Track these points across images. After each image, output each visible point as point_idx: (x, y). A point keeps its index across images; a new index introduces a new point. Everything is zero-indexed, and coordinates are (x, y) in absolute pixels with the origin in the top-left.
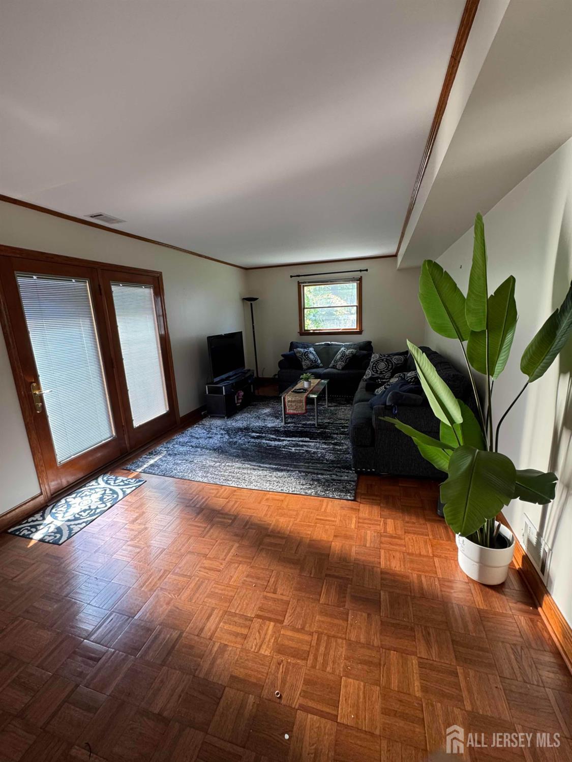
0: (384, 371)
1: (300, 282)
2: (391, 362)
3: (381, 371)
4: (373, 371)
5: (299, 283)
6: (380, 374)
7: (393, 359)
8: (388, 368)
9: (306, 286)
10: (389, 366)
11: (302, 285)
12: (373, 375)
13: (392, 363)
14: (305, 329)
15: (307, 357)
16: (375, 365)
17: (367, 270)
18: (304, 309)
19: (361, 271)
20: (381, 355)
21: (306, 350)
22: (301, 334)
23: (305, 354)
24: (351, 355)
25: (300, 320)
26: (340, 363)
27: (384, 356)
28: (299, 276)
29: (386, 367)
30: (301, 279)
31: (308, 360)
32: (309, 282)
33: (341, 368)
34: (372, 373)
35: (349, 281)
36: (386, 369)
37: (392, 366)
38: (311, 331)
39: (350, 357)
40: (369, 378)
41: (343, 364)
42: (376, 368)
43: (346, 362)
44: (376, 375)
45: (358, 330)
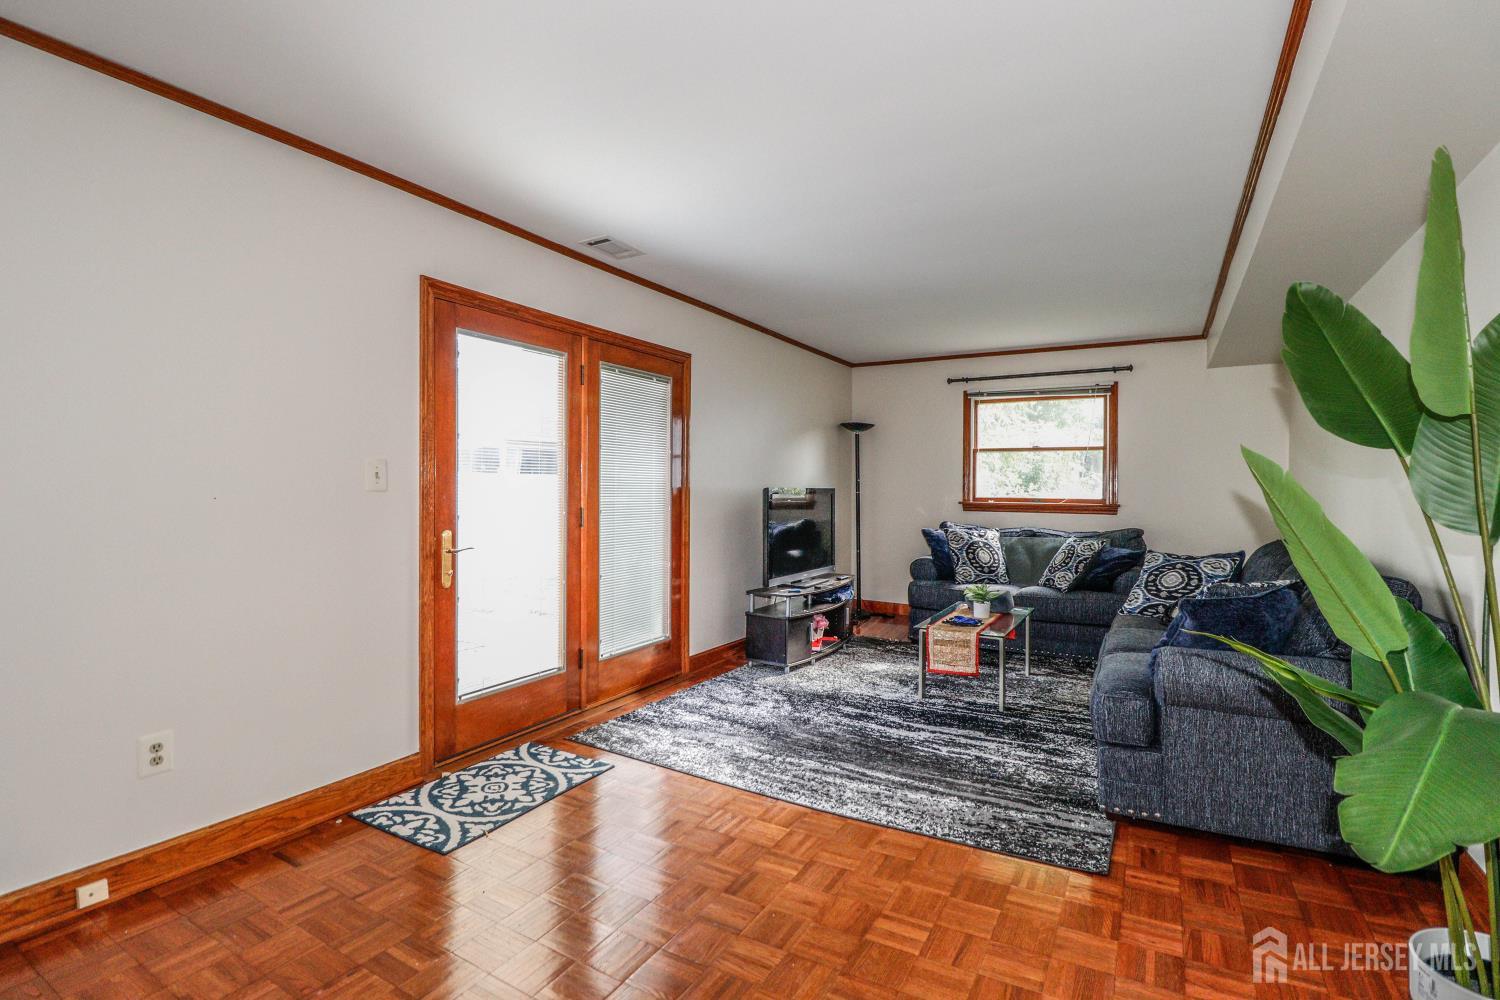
0: (1176, 591)
1: (970, 392)
2: (1197, 571)
3: (1169, 592)
4: (1149, 591)
5: (967, 396)
6: (1166, 598)
7: (1202, 565)
8: (1188, 584)
9: (983, 402)
11: (973, 399)
12: (1148, 600)
13: (1199, 574)
14: (977, 496)
15: (971, 556)
16: (1153, 577)
17: (1130, 368)
18: (975, 451)
19: (1115, 370)
20: (1170, 555)
21: (976, 539)
22: (967, 506)
23: (969, 548)
24: (1088, 554)
25: (965, 475)
26: (1062, 574)
27: (1179, 557)
28: (967, 380)
29: (1182, 583)
30: (972, 387)
31: (972, 564)
32: (989, 394)
33: (1064, 586)
34: (1145, 595)
35: (1086, 391)
36: (1184, 588)
37: (1200, 580)
38: (990, 502)
39: (1085, 559)
40: (1139, 606)
41: (1071, 576)
42: (1156, 585)
43: (1076, 572)
44: (1156, 601)
45: (1107, 503)
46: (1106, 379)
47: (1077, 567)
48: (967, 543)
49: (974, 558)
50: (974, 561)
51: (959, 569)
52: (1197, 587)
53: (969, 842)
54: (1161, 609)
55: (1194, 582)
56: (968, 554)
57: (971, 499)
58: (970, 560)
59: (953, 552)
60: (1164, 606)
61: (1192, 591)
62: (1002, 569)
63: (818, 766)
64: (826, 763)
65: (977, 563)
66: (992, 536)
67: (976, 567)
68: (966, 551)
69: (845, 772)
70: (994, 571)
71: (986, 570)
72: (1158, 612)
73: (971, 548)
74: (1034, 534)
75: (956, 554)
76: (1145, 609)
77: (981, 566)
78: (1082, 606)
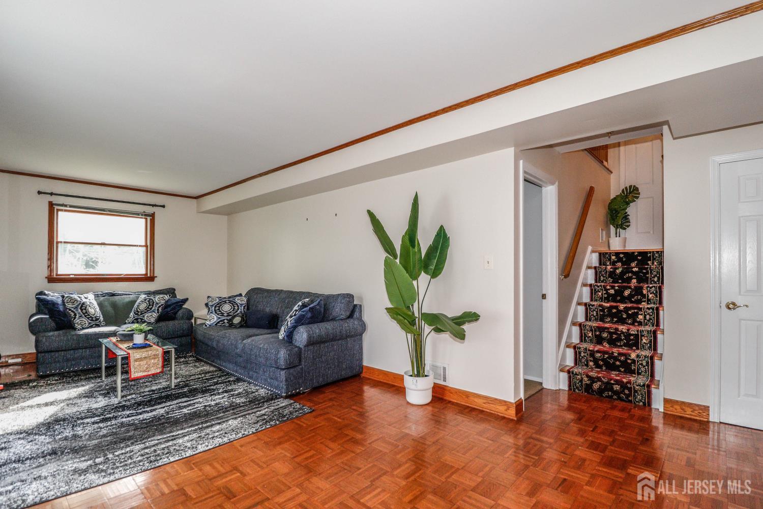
0: (230, 312)
1: (54, 202)
2: (235, 303)
3: (228, 313)
4: (218, 314)
5: (51, 205)
6: (227, 316)
7: (236, 300)
8: (234, 309)
9: (62, 210)
10: (234, 307)
11: (56, 207)
12: (219, 318)
13: (237, 304)
14: (59, 273)
15: (84, 311)
16: (217, 308)
17: (163, 206)
18: (57, 243)
19: (153, 206)
20: (220, 298)
21: (84, 300)
22: (51, 279)
23: (82, 306)
24: (163, 302)
25: (50, 259)
26: (150, 314)
27: (225, 298)
28: (52, 194)
29: (231, 309)
30: (55, 199)
31: (86, 316)
32: (71, 206)
33: (153, 320)
34: (217, 316)
35: (138, 214)
36: (233, 311)
37: (238, 306)
38: (71, 276)
39: (162, 305)
40: (215, 322)
41: (155, 315)
42: (220, 311)
43: (158, 312)
44: (223, 318)
45: (149, 275)
46: (150, 210)
47: (158, 310)
48: (80, 304)
49: (86, 312)
50: (86, 314)
51: (77, 321)
52: (238, 309)
53: (267, 427)
54: (226, 321)
55: (236, 308)
56: (82, 310)
57: (55, 275)
58: (84, 314)
59: (70, 310)
60: (227, 320)
61: (237, 311)
62: (102, 319)
63: (143, 446)
64: (145, 442)
65: (88, 315)
66: (91, 296)
67: (88, 318)
68: (81, 308)
69: (164, 440)
70: (99, 319)
71: (94, 319)
72: (224, 323)
73: (83, 306)
74: (113, 295)
75: (72, 311)
76: (218, 323)
77: (91, 317)
78: (167, 329)
